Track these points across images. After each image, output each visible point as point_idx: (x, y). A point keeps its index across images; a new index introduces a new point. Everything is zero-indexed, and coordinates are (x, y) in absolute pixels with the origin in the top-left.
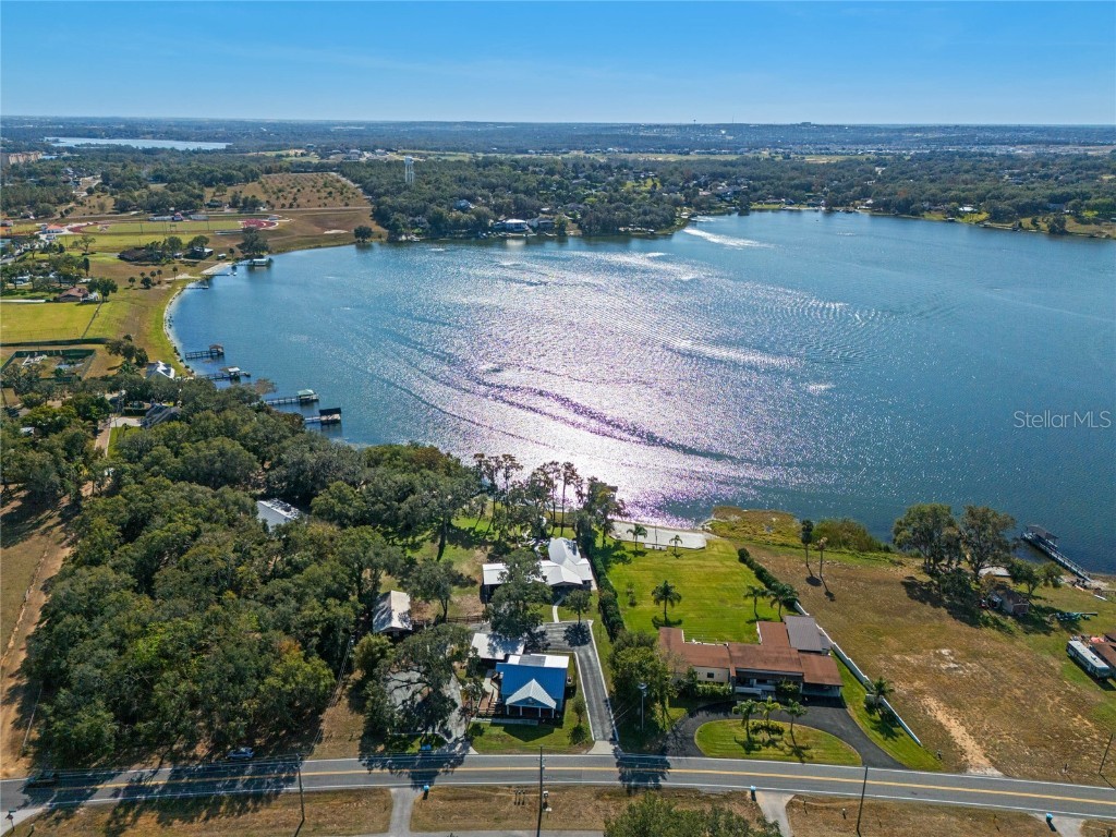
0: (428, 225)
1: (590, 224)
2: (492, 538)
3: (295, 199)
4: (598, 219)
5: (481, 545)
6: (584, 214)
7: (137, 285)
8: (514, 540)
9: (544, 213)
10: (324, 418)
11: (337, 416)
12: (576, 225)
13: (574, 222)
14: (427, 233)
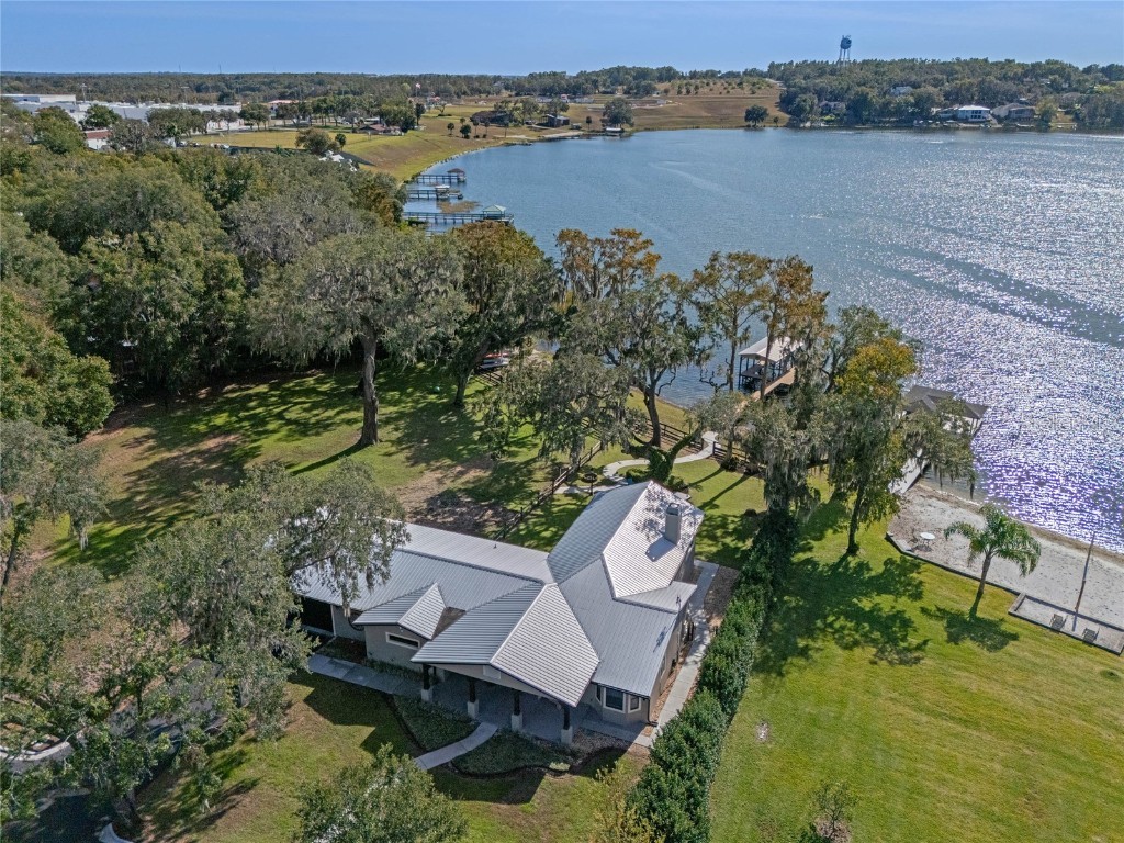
0: (846, 111)
1: (1092, 115)
6: (1086, 103)
7: (457, 131)
12: (1069, 117)
13: (1067, 113)
14: (842, 119)
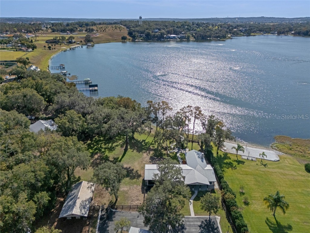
0: (145, 36)
1: (198, 37)
2: (154, 147)
3: (105, 29)
4: (200, 35)
5: (147, 150)
6: (196, 34)
7: (47, 48)
8: (166, 149)
9: (182, 34)
10: (91, 89)
11: (96, 88)
12: (193, 37)
13: (192, 36)
14: (144, 39)
